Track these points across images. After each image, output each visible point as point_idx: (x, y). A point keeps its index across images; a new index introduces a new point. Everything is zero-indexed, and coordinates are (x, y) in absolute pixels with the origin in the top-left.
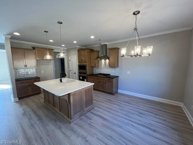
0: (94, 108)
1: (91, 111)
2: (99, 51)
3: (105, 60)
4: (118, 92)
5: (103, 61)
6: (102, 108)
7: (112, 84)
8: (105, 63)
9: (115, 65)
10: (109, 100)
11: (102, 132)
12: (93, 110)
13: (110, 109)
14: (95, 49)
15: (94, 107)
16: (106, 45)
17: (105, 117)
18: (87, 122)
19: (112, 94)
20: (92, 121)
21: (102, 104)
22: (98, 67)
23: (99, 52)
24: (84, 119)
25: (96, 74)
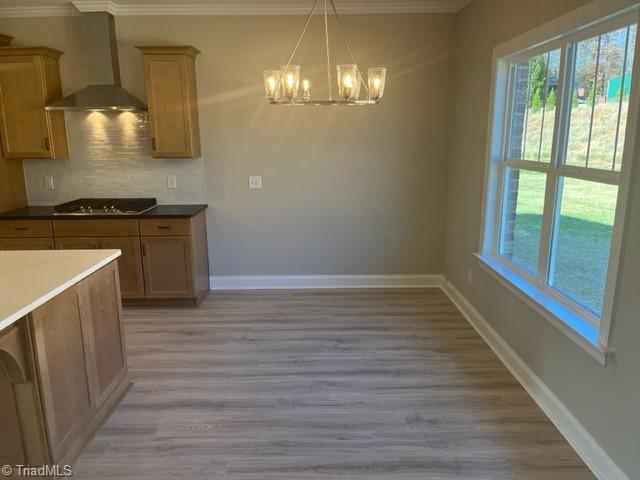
0: (131, 385)
1: (123, 403)
2: (59, 54)
3: (113, 115)
4: (212, 288)
5: (96, 119)
6: (174, 375)
7: (186, 246)
8: (115, 134)
9: (187, 146)
10: (190, 333)
11: (238, 445)
12: (129, 394)
13: (217, 363)
14: (23, 37)
15: (132, 381)
16: (111, 17)
17: (217, 397)
18: (138, 449)
19: (187, 302)
20: (159, 434)
21: (161, 357)
22: (64, 156)
23: (58, 59)
24: (113, 445)
25: (58, 208)
